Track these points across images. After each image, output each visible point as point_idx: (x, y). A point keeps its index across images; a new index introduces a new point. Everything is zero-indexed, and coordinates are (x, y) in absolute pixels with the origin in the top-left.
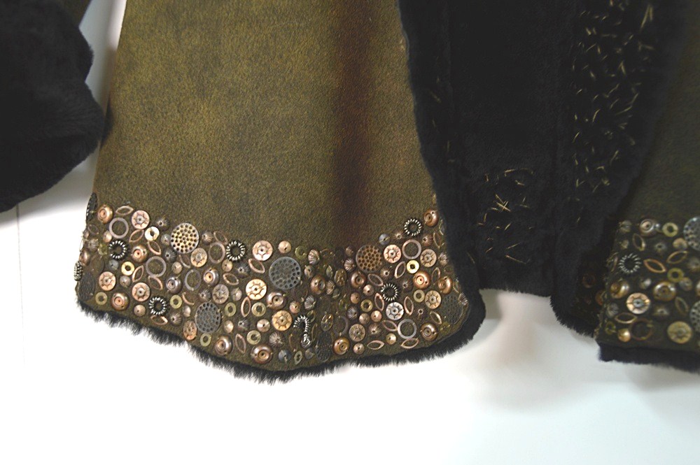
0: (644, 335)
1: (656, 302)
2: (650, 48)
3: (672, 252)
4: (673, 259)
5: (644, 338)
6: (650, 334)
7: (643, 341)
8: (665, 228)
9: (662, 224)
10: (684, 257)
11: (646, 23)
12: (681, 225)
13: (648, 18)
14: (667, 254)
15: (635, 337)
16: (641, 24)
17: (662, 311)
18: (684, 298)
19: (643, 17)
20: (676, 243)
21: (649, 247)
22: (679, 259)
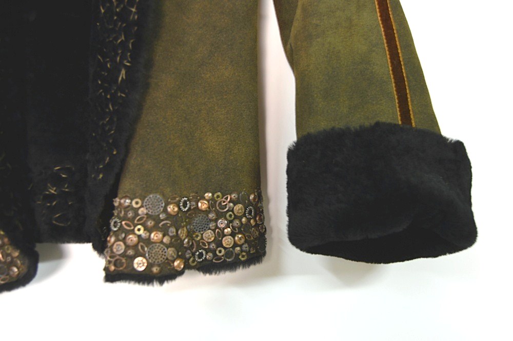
0: (122, 266)
1: (127, 247)
2: (123, 95)
3: (137, 216)
4: (138, 220)
5: (121, 269)
6: (125, 266)
7: (121, 270)
8: (134, 203)
9: (132, 200)
10: (144, 219)
11: (121, 81)
12: (143, 200)
13: (122, 78)
14: (134, 218)
15: (117, 269)
16: (118, 80)
17: (131, 252)
18: (144, 243)
19: (119, 77)
20: (140, 212)
21: (126, 214)
22: (141, 220)
